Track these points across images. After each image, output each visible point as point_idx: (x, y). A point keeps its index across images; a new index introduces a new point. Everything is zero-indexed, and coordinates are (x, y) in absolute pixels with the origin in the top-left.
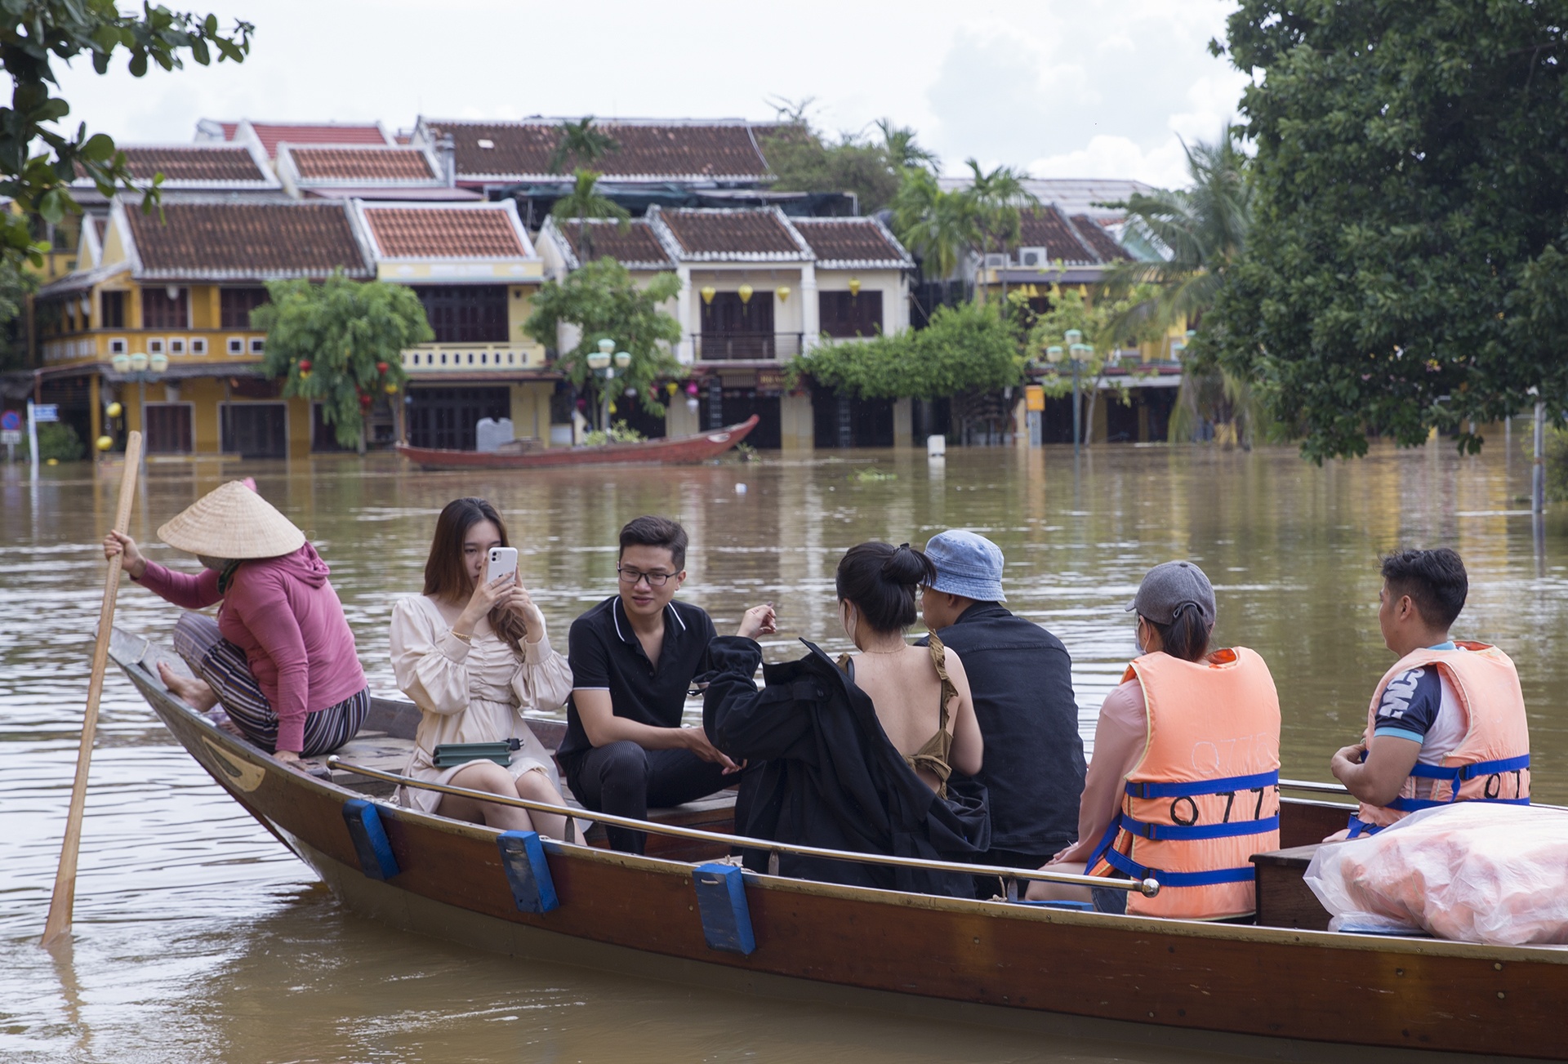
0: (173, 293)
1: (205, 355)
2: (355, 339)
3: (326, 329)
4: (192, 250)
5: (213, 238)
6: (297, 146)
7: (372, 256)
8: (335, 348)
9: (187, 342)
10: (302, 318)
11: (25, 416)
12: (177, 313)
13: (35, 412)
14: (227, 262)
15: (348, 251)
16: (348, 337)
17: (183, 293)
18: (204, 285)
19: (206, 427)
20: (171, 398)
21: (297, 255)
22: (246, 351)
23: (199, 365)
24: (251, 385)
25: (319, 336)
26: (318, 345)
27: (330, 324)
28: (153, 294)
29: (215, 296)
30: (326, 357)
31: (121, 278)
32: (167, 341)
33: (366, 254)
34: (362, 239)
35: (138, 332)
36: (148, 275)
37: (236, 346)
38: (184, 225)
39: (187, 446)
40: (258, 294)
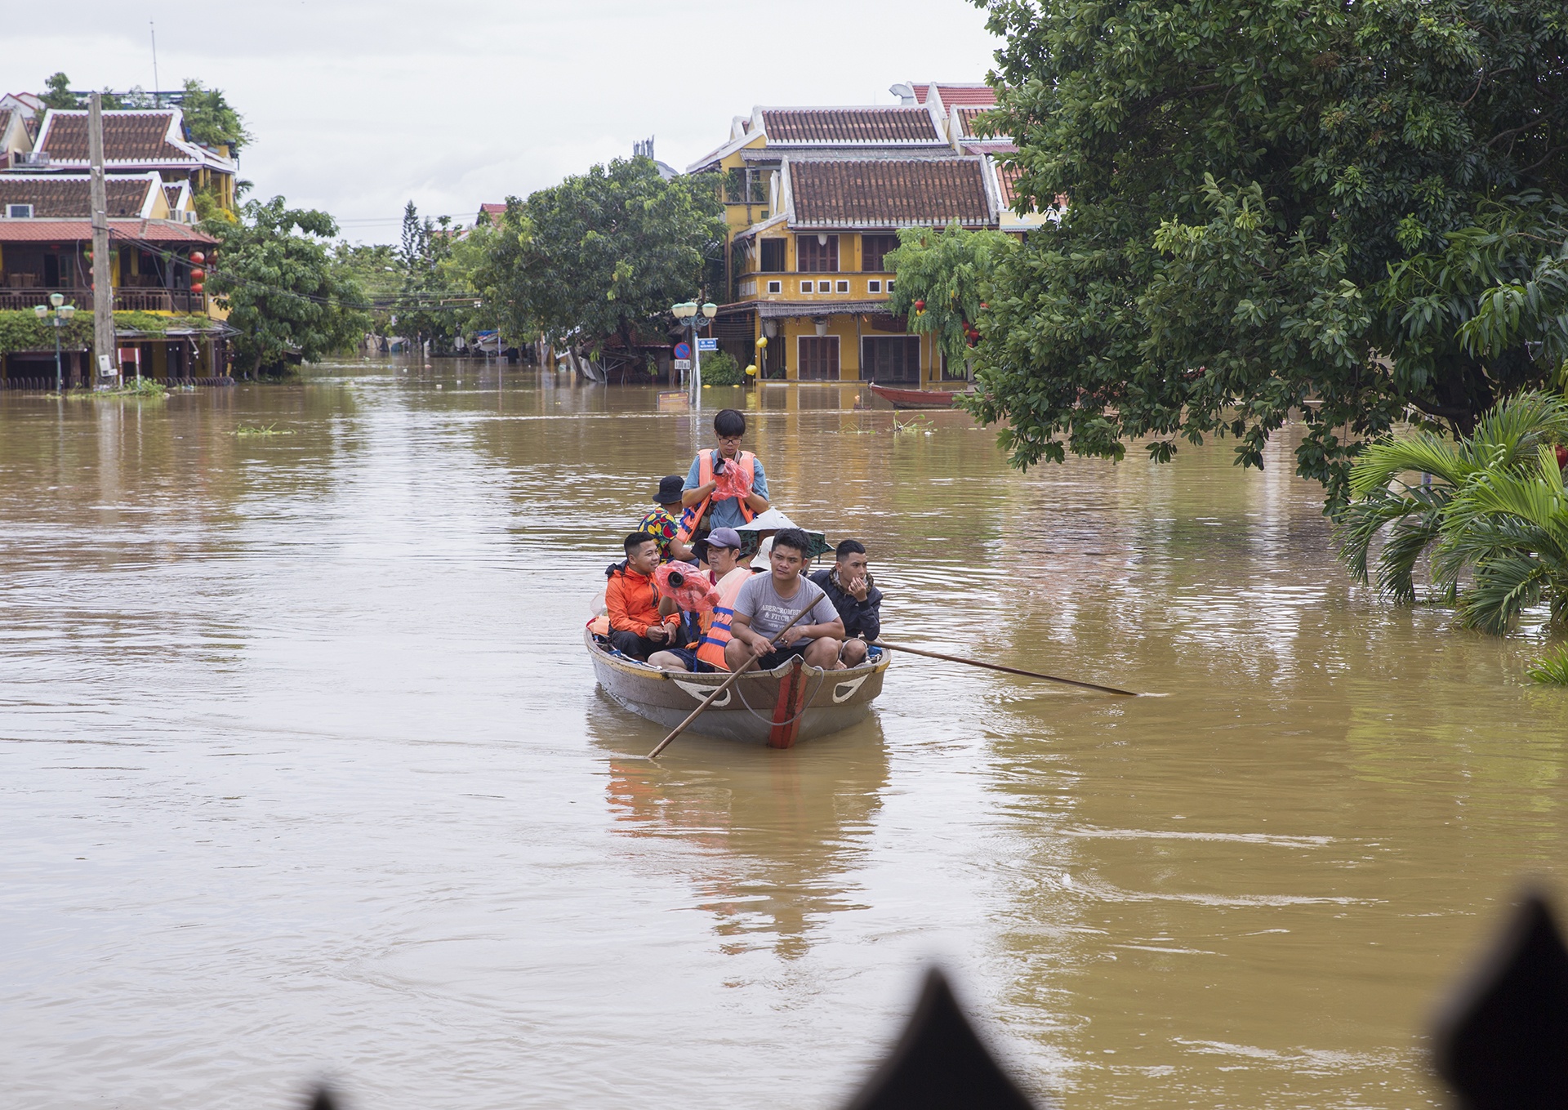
0: (822, 241)
1: (847, 295)
2: (961, 283)
3: (937, 271)
4: (841, 203)
5: (862, 192)
6: (966, 107)
7: (997, 207)
8: (943, 290)
9: (834, 283)
10: (917, 263)
11: (691, 346)
12: (829, 258)
13: (700, 343)
14: (870, 214)
15: (976, 202)
16: (954, 280)
17: (833, 241)
18: (850, 233)
19: (849, 358)
20: (820, 331)
21: (930, 206)
22: (884, 292)
23: (842, 303)
24: (881, 320)
25: (932, 279)
26: (930, 286)
27: (941, 267)
28: (807, 241)
29: (858, 243)
30: (935, 299)
31: (778, 228)
32: (816, 282)
33: (991, 205)
34: (990, 191)
35: (793, 274)
36: (800, 225)
37: (875, 287)
38: (838, 181)
39: (834, 374)
40: (890, 240)
